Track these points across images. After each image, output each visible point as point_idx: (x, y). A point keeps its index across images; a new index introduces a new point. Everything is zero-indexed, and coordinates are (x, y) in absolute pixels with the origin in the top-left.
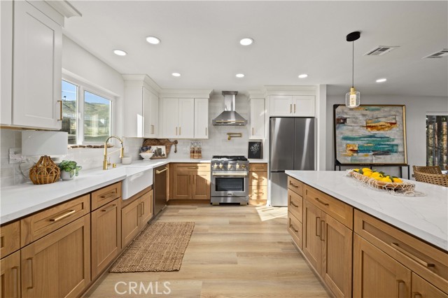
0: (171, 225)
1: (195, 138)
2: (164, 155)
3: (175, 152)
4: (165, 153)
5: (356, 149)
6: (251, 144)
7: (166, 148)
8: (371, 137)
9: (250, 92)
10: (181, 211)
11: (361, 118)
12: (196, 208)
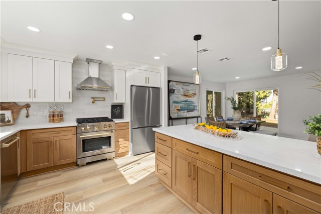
0: (29, 206)
1: (56, 101)
2: (9, 121)
3: (27, 116)
4: (11, 119)
5: (179, 109)
6: (114, 107)
7: (13, 113)
8: (186, 101)
9: (114, 64)
10: (40, 183)
11: (181, 90)
12: (60, 175)
